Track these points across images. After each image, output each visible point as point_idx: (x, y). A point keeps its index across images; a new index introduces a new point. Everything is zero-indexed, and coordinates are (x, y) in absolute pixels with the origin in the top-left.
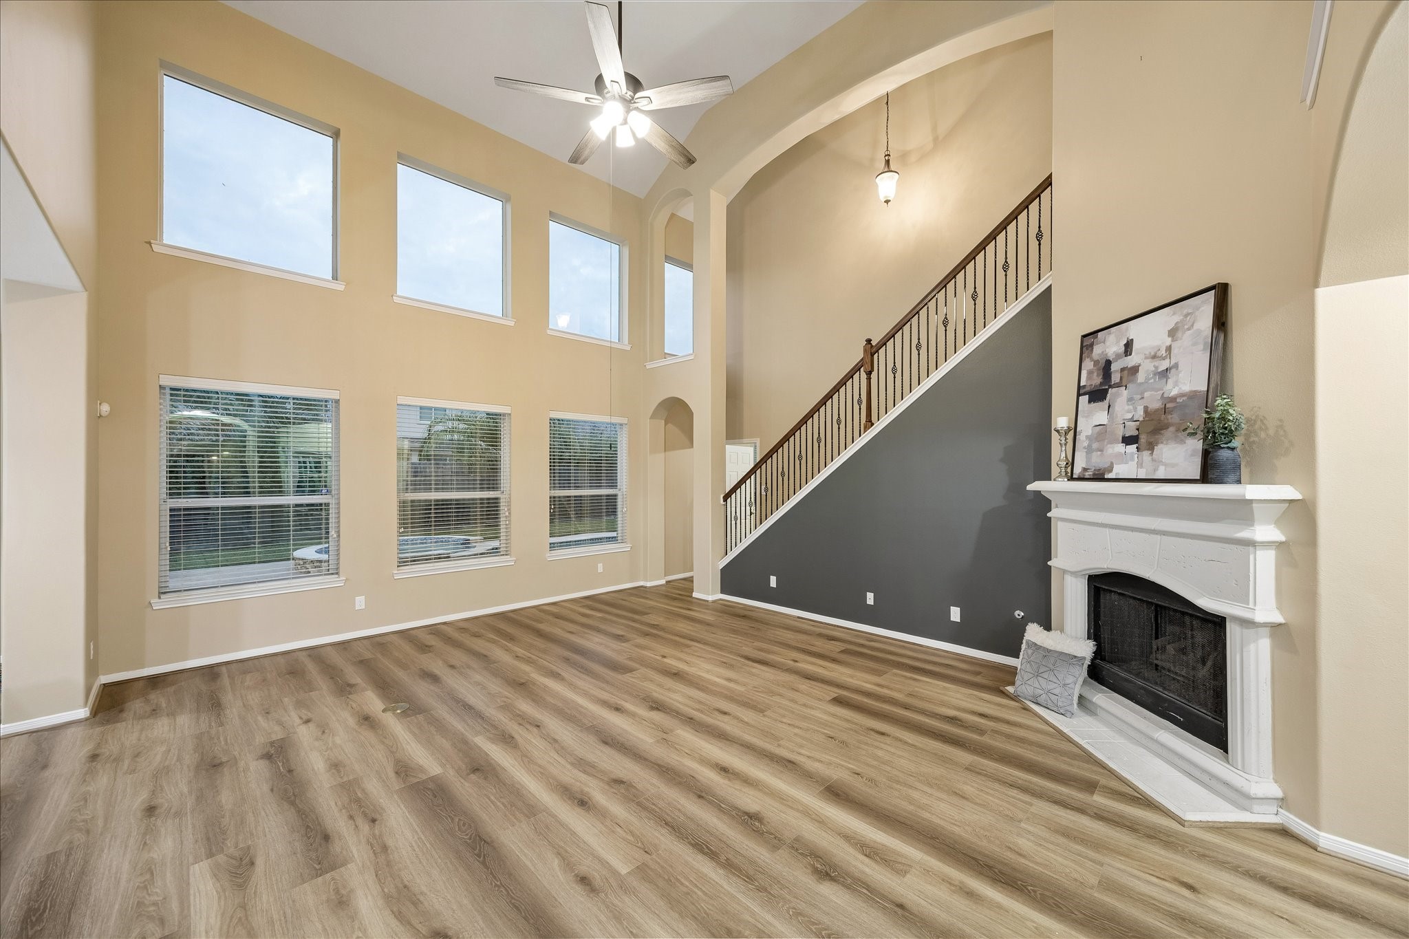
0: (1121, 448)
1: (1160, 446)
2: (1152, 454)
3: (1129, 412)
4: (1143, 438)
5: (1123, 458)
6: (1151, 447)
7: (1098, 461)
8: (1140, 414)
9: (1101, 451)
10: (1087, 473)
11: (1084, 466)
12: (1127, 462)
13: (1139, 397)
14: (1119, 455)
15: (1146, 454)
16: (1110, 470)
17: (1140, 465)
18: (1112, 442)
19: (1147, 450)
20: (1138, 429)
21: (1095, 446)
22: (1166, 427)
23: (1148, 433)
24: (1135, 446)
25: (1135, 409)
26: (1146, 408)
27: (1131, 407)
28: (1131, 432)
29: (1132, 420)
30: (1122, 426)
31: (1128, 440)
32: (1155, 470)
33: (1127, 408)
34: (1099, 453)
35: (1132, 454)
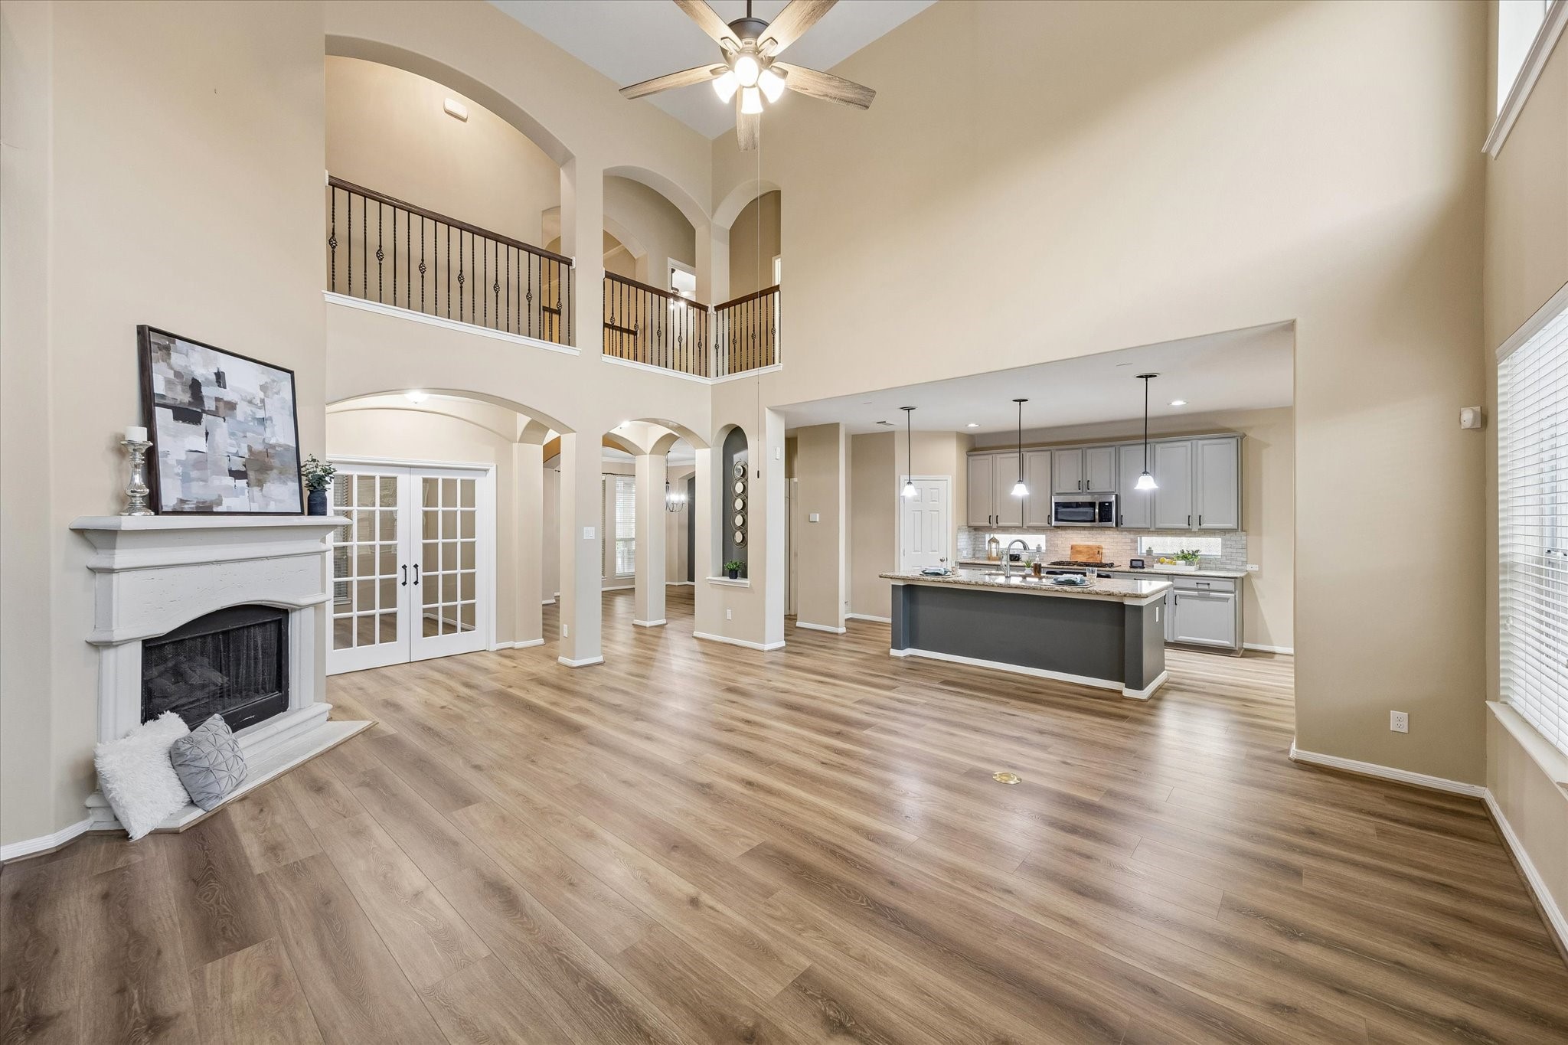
0: (230, 481)
1: (268, 484)
2: (261, 490)
3: (232, 445)
4: (252, 474)
5: (235, 492)
6: (260, 484)
7: (198, 493)
8: (245, 452)
9: (205, 481)
10: (186, 506)
11: (181, 497)
12: (237, 497)
13: (242, 435)
14: (227, 488)
15: (256, 489)
16: (220, 503)
17: (252, 499)
18: (219, 473)
19: (258, 486)
20: (245, 466)
21: (194, 474)
22: (271, 468)
23: (255, 471)
24: (245, 481)
25: (239, 445)
26: (250, 448)
27: (234, 442)
28: (238, 465)
29: (236, 454)
30: (227, 459)
31: (236, 475)
32: (267, 505)
33: (229, 441)
34: (201, 483)
35: (242, 489)
